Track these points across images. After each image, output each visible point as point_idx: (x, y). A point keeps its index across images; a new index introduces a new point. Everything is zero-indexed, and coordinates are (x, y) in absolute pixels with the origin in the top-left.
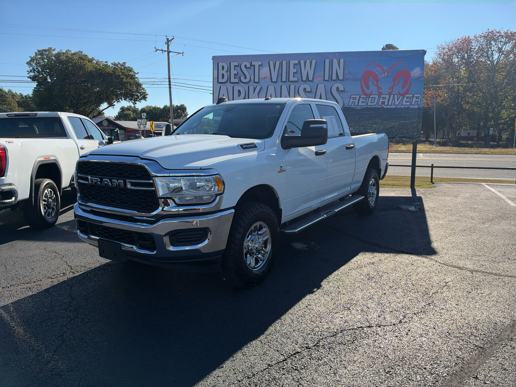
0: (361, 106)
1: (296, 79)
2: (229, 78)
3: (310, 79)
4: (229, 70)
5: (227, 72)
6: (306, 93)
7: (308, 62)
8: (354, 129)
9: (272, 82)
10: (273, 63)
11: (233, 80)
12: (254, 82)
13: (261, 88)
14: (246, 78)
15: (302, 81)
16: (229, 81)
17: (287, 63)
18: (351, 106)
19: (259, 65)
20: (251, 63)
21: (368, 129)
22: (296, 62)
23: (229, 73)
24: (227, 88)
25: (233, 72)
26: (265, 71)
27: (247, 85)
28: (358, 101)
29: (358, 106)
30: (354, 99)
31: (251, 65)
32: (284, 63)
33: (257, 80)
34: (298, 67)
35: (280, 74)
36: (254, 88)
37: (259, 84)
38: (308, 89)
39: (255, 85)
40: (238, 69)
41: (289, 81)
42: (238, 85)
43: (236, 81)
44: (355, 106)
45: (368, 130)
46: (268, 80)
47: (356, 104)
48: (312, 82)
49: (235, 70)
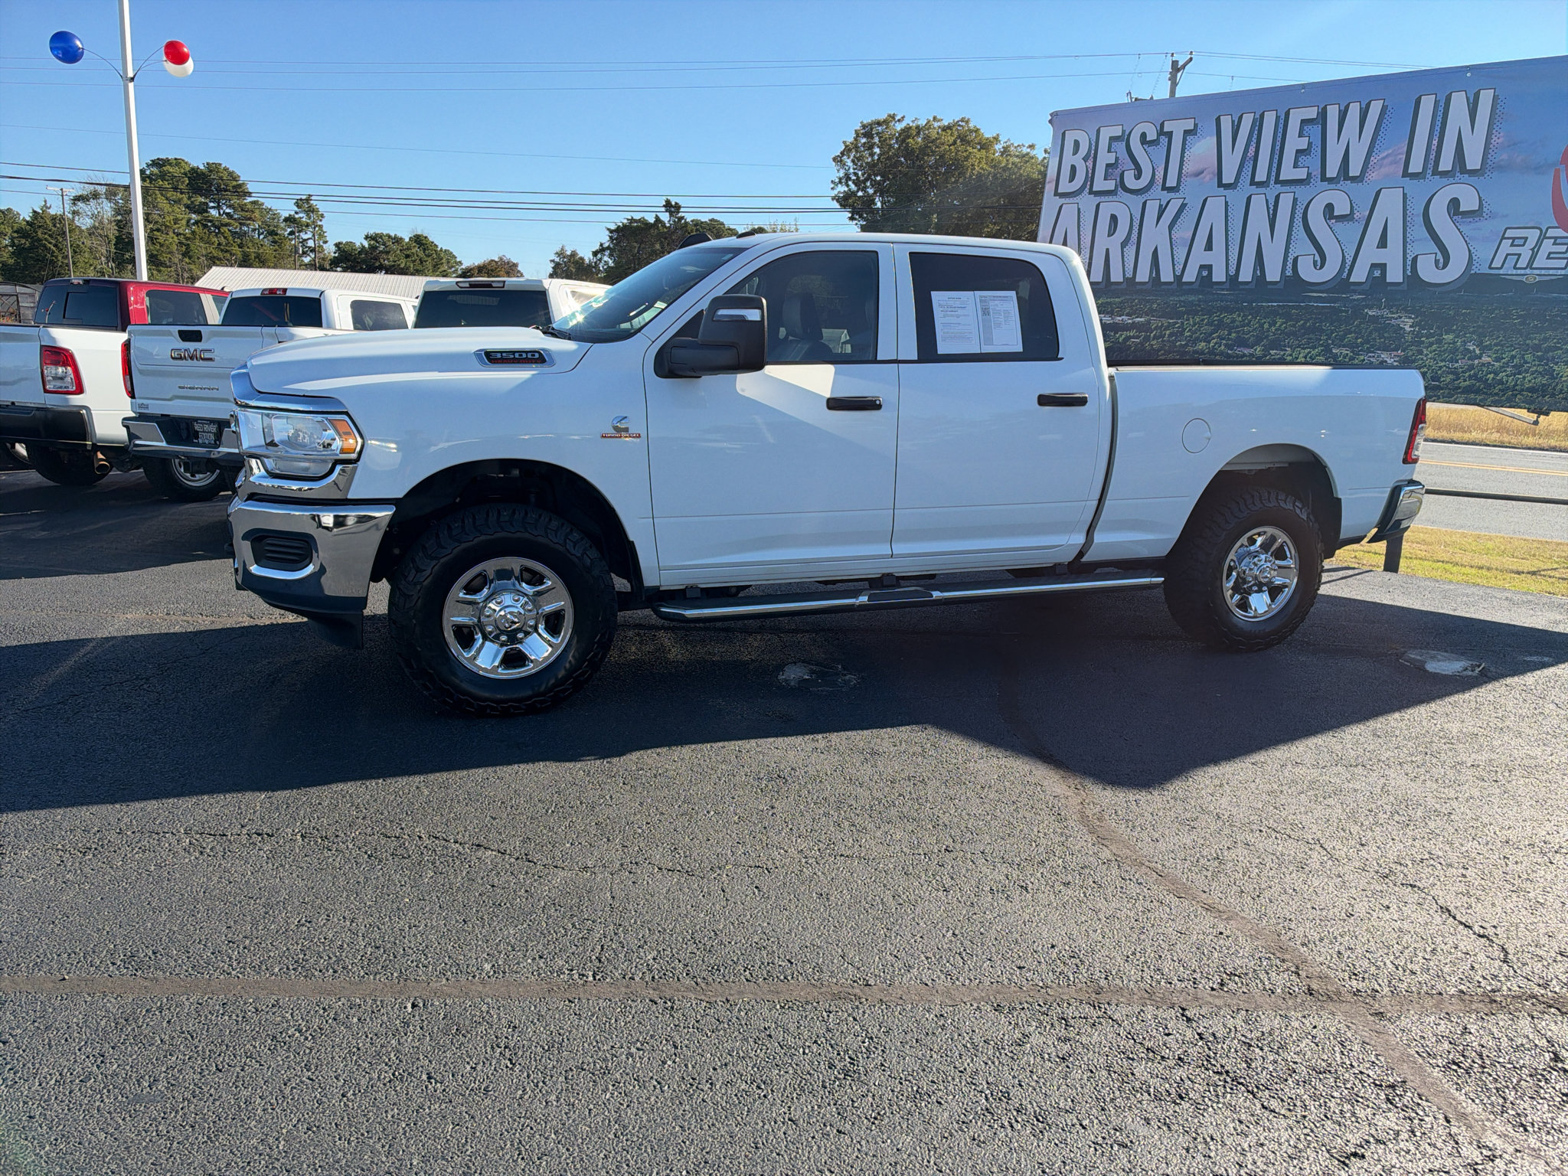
0: (1543, 272)
1: (1301, 174)
2: (1090, 178)
3: (1354, 170)
4: (1092, 156)
5: (1085, 159)
6: (1333, 221)
7: (1354, 111)
8: (1498, 360)
9: (1220, 184)
10: (1233, 122)
11: (1100, 184)
12: (1164, 188)
13: (1183, 206)
14: (1138, 177)
15: (1324, 178)
16: (1088, 187)
17: (1278, 118)
18: (1501, 272)
19: (1187, 133)
20: (1162, 125)
21: (1556, 364)
22: (1313, 113)
23: (1090, 163)
24: (1079, 209)
25: (1105, 158)
26: (1203, 148)
27: (1141, 199)
28: (1533, 249)
29: (1528, 271)
30: (1517, 242)
31: (1161, 132)
32: (1270, 119)
33: (1171, 182)
34: (1317, 129)
35: (1250, 160)
36: (1161, 206)
37: (1177, 195)
38: (1342, 208)
39: (1166, 196)
40: (1121, 146)
41: (1277, 181)
42: (1114, 198)
43: (1110, 185)
44: (1514, 272)
45: (1556, 367)
46: (1210, 178)
47: (1522, 263)
48: (1360, 184)
49: (1109, 151)
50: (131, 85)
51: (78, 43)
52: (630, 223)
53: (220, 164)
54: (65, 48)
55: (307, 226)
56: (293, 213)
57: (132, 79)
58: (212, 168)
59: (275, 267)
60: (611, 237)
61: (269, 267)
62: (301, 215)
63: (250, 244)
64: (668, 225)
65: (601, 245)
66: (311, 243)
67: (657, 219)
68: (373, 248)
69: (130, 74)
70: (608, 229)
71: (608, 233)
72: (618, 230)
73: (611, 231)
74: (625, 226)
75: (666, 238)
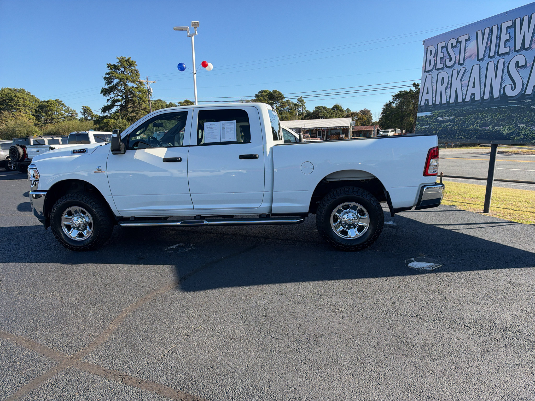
1: (507, 50)
2: (435, 64)
3: (527, 46)
4: (436, 55)
5: (434, 57)
6: (519, 69)
7: (526, 18)
9: (478, 60)
10: (482, 32)
11: (439, 66)
12: (459, 64)
13: (465, 70)
14: (450, 61)
15: (515, 51)
16: (435, 67)
17: (498, 28)
19: (467, 40)
20: (458, 39)
22: (510, 23)
23: (435, 58)
24: (432, 76)
25: (440, 55)
26: (472, 45)
27: (451, 70)
31: (458, 42)
32: (495, 29)
33: (461, 62)
34: (512, 30)
35: (488, 47)
36: (458, 71)
37: (463, 66)
38: (522, 63)
39: (460, 67)
40: (445, 50)
41: (498, 55)
42: (443, 71)
43: (442, 66)
46: (474, 58)
48: (529, 51)
49: (441, 52)
50: (195, 75)
51: (184, 66)
52: (401, 92)
53: (277, 90)
54: (181, 67)
55: (301, 106)
56: (296, 103)
57: (195, 73)
58: (275, 91)
59: (291, 120)
60: (393, 98)
61: (289, 120)
62: (299, 103)
63: (284, 114)
64: (414, 92)
65: (390, 101)
66: (301, 112)
67: (411, 90)
68: (316, 111)
70: (392, 96)
71: (392, 97)
72: (396, 95)
73: (393, 96)
74: (398, 94)
75: (414, 96)
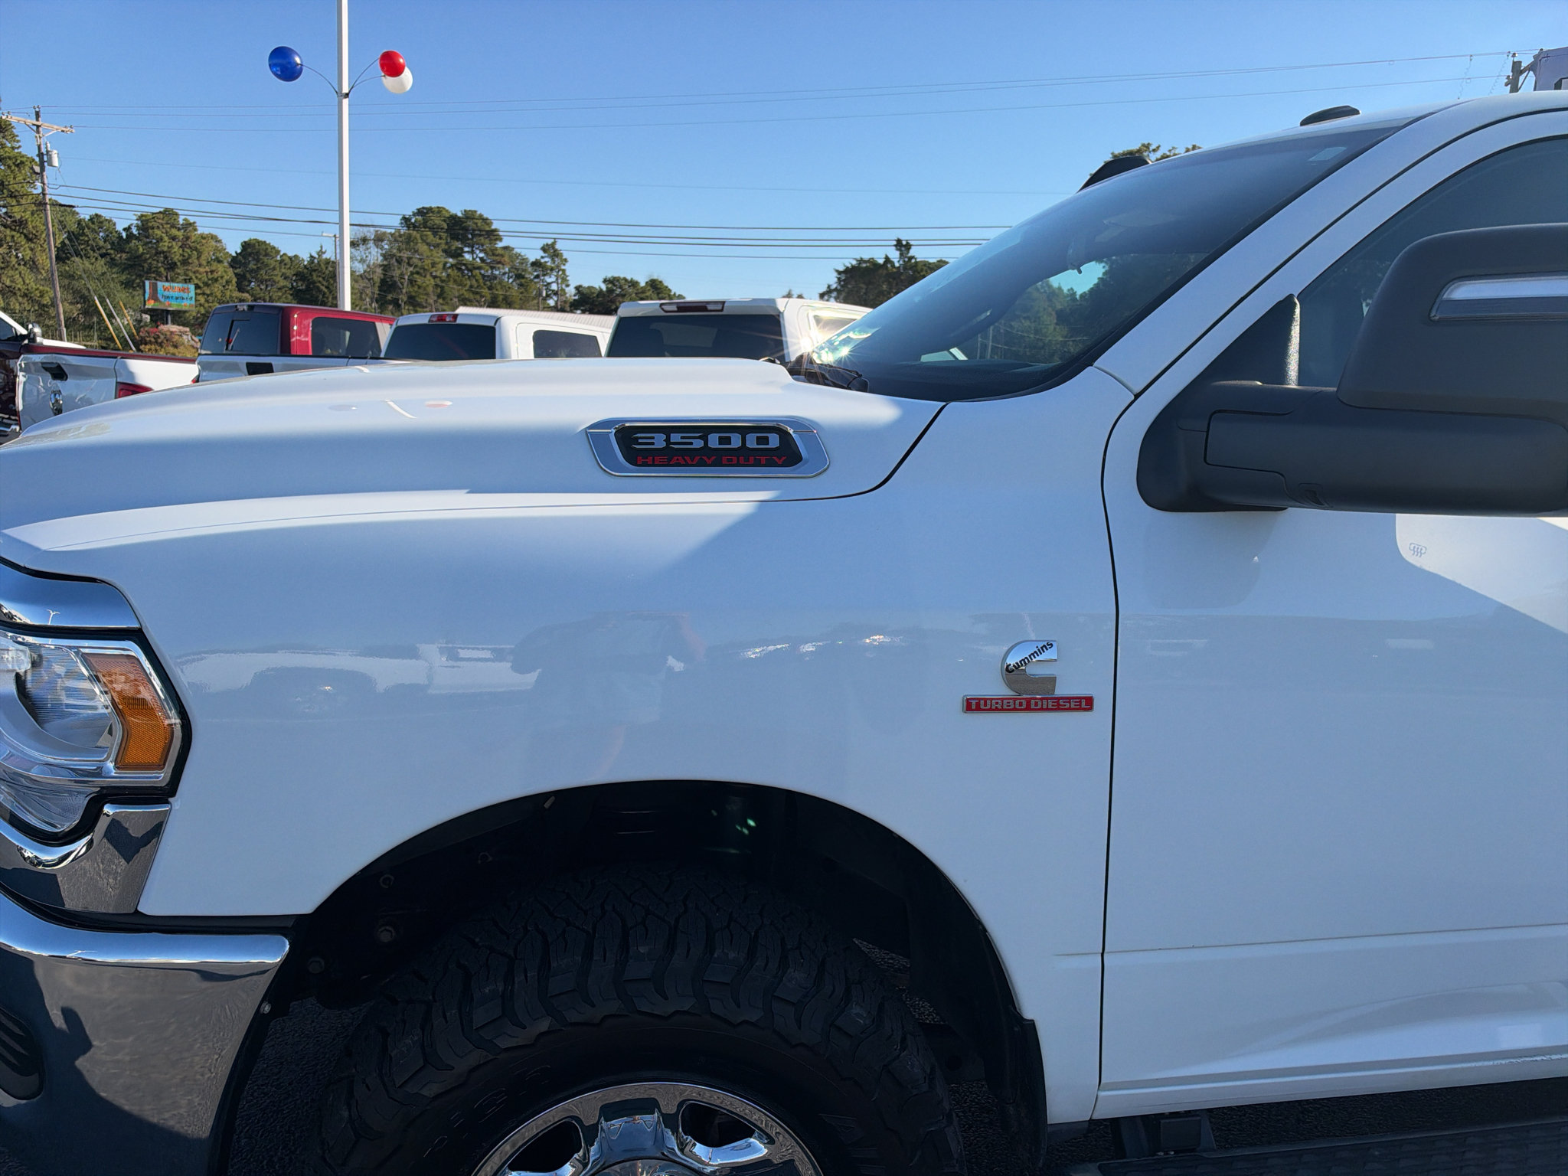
50: (346, 102)
51: (298, 60)
52: (860, 263)
53: (476, 211)
54: (284, 65)
55: (552, 269)
56: (539, 258)
57: (347, 95)
58: (470, 215)
59: (521, 308)
60: (839, 279)
61: (515, 308)
62: (546, 259)
63: (499, 287)
64: (897, 265)
65: (829, 286)
66: (554, 287)
67: (887, 260)
68: (610, 291)
69: (345, 90)
70: (837, 271)
71: (836, 274)
72: (847, 271)
73: (839, 273)
74: (853, 267)
75: (894, 279)
